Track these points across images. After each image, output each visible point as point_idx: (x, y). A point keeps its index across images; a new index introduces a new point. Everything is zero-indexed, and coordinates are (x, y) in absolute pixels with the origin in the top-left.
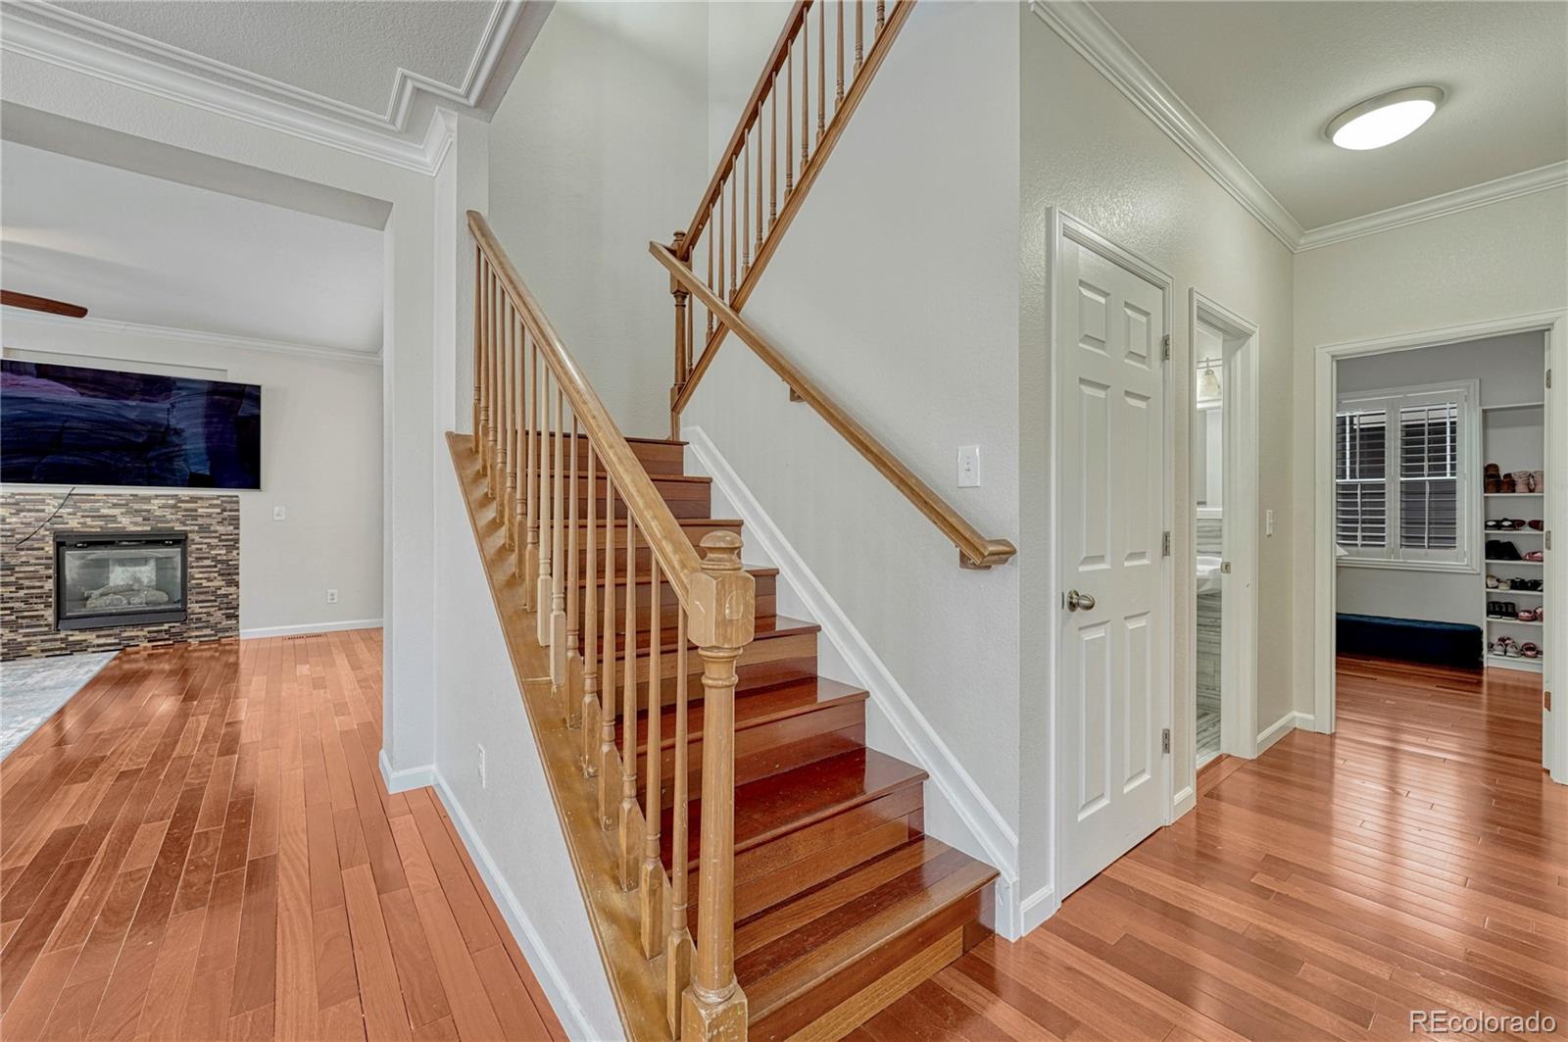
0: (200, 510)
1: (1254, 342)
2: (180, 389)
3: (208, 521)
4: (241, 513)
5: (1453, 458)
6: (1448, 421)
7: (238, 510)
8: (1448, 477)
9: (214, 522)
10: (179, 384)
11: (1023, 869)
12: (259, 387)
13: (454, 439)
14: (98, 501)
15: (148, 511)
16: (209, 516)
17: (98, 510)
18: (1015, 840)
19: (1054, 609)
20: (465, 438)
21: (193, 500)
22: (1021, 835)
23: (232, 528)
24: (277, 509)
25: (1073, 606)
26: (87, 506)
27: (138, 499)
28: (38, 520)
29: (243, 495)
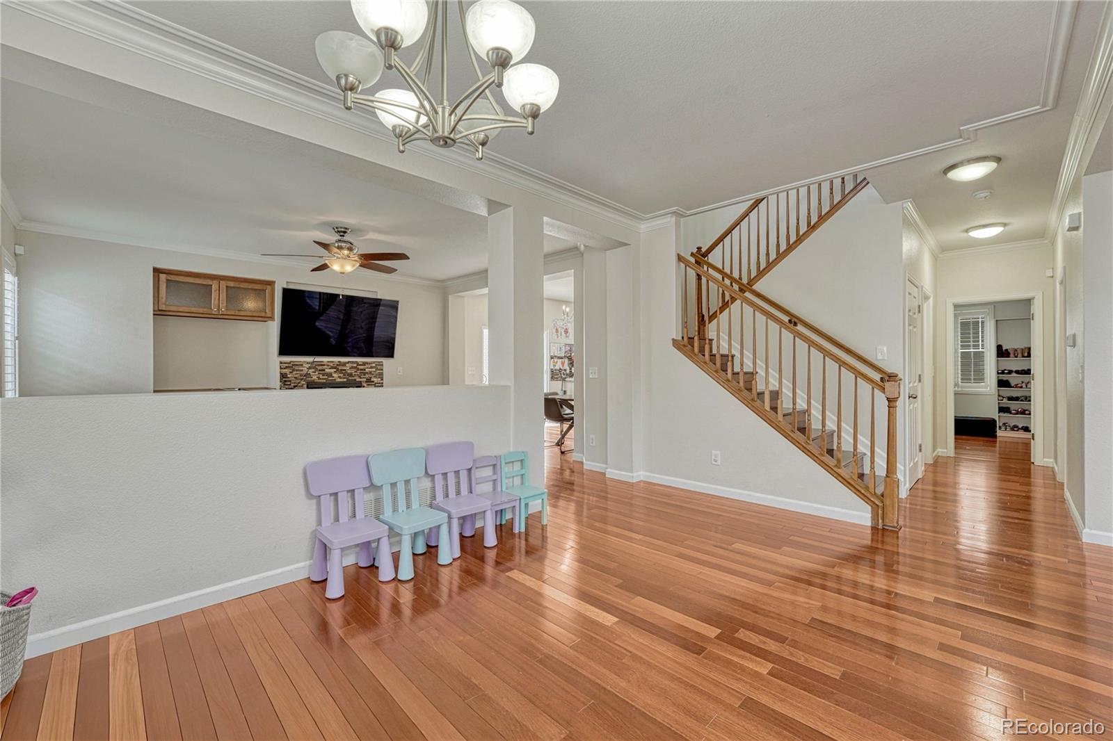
0: (367, 370)
1: (931, 299)
2: (365, 303)
3: (370, 376)
4: (384, 371)
5: (982, 341)
6: (980, 320)
7: (382, 370)
8: (980, 350)
9: (372, 376)
10: (365, 301)
12: (398, 302)
14: (324, 365)
15: (345, 370)
16: (370, 373)
17: (324, 370)
21: (364, 364)
23: (379, 379)
24: (399, 369)
26: (320, 368)
27: (341, 364)
28: (301, 376)
29: (387, 361)
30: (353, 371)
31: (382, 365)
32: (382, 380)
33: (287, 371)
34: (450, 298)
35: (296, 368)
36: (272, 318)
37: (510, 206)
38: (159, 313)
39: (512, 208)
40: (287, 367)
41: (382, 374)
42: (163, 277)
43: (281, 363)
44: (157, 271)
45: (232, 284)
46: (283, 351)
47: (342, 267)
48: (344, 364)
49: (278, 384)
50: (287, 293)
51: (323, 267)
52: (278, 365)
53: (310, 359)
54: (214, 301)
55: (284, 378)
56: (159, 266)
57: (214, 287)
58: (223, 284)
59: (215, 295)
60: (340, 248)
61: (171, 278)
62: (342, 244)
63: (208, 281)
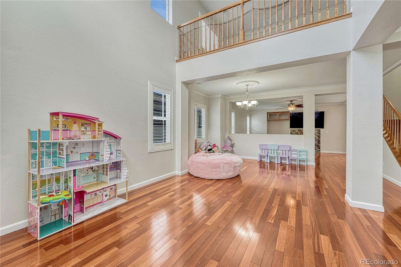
9: (316, 133)
12: (324, 112)
26: (301, 131)
28: (295, 133)
29: (321, 129)
31: (320, 130)
32: (320, 134)
33: (292, 132)
37: (303, 96)
38: (268, 121)
40: (292, 131)
41: (320, 133)
42: (269, 114)
43: (291, 130)
44: (268, 113)
45: (280, 113)
46: (291, 127)
47: (291, 109)
49: (290, 133)
52: (290, 130)
53: (298, 129)
54: (277, 117)
55: (291, 133)
56: (268, 112)
57: (277, 114)
58: (279, 113)
59: (277, 116)
60: (290, 105)
61: (270, 114)
62: (291, 104)
63: (276, 114)
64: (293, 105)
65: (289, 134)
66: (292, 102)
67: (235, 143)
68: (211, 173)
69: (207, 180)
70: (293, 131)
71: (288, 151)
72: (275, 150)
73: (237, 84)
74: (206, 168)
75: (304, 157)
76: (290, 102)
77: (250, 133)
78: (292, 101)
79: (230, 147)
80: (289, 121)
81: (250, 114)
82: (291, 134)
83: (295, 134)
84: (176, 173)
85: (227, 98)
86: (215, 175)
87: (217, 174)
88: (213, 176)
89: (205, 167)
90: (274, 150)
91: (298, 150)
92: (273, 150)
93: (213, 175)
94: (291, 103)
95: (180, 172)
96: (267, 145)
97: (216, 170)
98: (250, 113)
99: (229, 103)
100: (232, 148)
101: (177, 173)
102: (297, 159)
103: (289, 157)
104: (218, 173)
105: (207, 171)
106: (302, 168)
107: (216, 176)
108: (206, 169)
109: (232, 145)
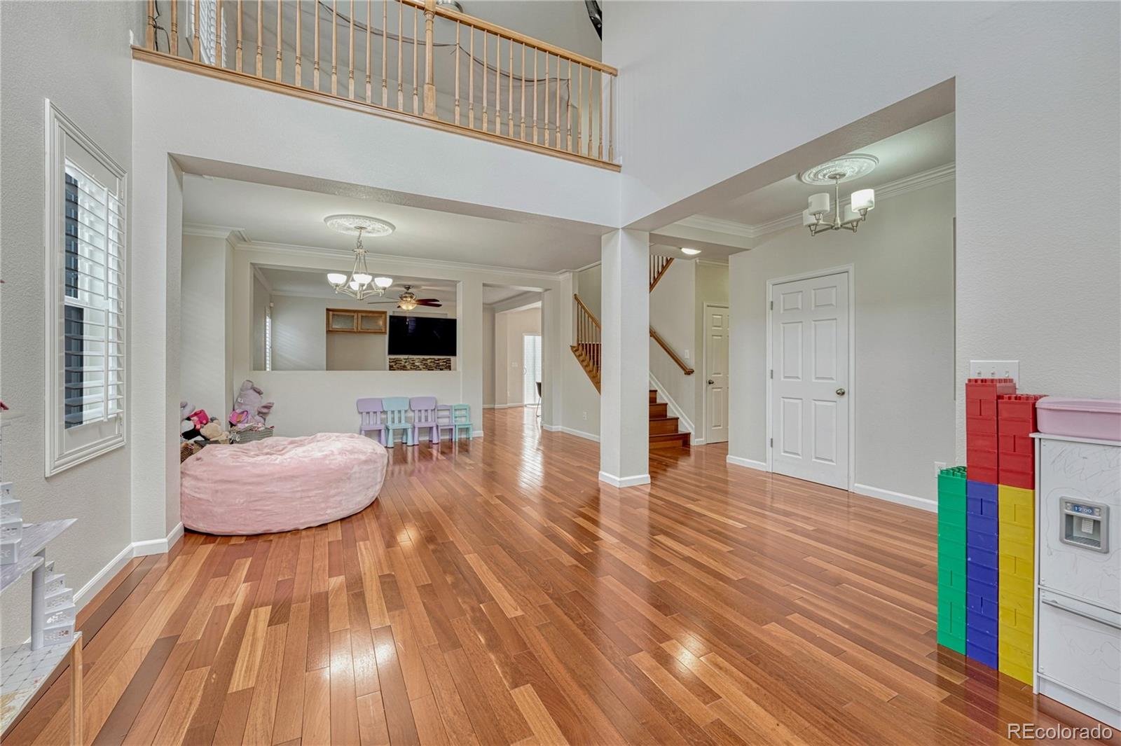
0: (440, 363)
3: (443, 367)
7: (450, 363)
11: (696, 432)
13: (572, 347)
14: (415, 360)
15: (427, 364)
16: (442, 365)
17: (414, 364)
18: (694, 426)
19: (704, 384)
20: (574, 347)
22: (695, 426)
25: (710, 383)
26: (411, 362)
27: (424, 360)
28: (400, 366)
29: (452, 358)
30: (432, 364)
31: (451, 360)
33: (392, 364)
34: (496, 315)
35: (398, 362)
36: (385, 333)
37: (459, 281)
38: (329, 332)
39: (461, 283)
40: (393, 362)
41: (450, 366)
42: (331, 313)
43: (390, 359)
44: (328, 310)
45: (364, 314)
46: (390, 352)
47: (407, 307)
48: (426, 360)
49: (388, 368)
50: (391, 317)
51: (399, 307)
52: (388, 360)
53: (406, 357)
54: (355, 324)
55: (391, 368)
56: (329, 307)
57: (355, 317)
58: (360, 315)
59: (355, 321)
60: (406, 297)
61: (335, 313)
62: (407, 295)
63: (352, 314)
64: (411, 297)
65: (385, 370)
66: (410, 291)
67: (272, 402)
68: (323, 505)
69: (304, 533)
70: (396, 361)
71: (432, 410)
72: (403, 412)
73: (326, 220)
74: (303, 491)
75: (462, 422)
76: (405, 290)
77: (273, 369)
78: (408, 288)
79: (258, 418)
80: (387, 337)
81: (270, 307)
82: (390, 370)
83: (398, 369)
84: (133, 549)
85: (242, 246)
86: (336, 508)
87: (341, 501)
88: (329, 511)
89: (299, 489)
90: (400, 412)
91: (451, 406)
92: (396, 413)
93: (328, 507)
94: (406, 293)
95: (165, 540)
96: (381, 400)
97: (340, 490)
98: (272, 305)
99: (249, 265)
100: (265, 419)
101: (137, 547)
102: (454, 428)
103: (437, 426)
104: (344, 498)
105: (308, 500)
106: (464, 447)
107: (339, 509)
108: (304, 494)
109: (265, 410)
